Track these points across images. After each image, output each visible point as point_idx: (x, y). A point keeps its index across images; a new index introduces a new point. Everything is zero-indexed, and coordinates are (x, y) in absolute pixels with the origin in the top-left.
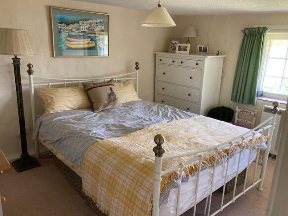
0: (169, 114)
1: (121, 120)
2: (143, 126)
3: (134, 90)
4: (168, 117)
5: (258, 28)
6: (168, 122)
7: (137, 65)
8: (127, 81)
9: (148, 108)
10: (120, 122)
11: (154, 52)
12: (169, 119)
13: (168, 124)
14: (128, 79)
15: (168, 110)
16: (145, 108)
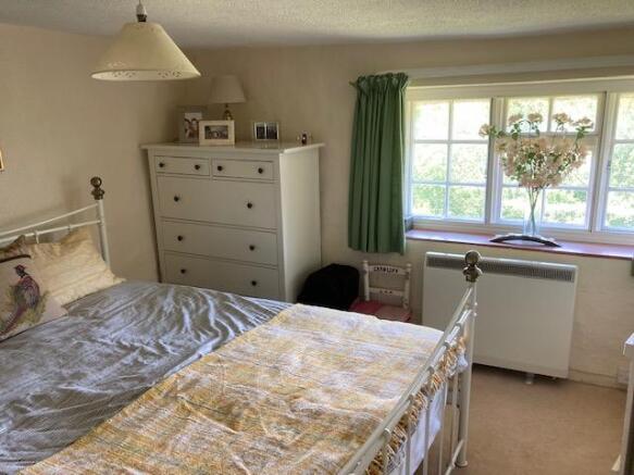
0: (212, 317)
1: (65, 372)
2: (142, 380)
3: (97, 255)
4: (211, 329)
5: (387, 75)
6: (215, 348)
7: (97, 186)
8: (71, 233)
9: (146, 306)
10: (62, 379)
11: (140, 146)
12: (216, 335)
13: (218, 354)
14: (72, 226)
15: (205, 302)
16: (137, 307)
